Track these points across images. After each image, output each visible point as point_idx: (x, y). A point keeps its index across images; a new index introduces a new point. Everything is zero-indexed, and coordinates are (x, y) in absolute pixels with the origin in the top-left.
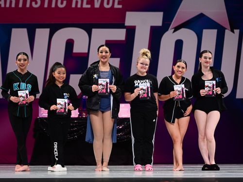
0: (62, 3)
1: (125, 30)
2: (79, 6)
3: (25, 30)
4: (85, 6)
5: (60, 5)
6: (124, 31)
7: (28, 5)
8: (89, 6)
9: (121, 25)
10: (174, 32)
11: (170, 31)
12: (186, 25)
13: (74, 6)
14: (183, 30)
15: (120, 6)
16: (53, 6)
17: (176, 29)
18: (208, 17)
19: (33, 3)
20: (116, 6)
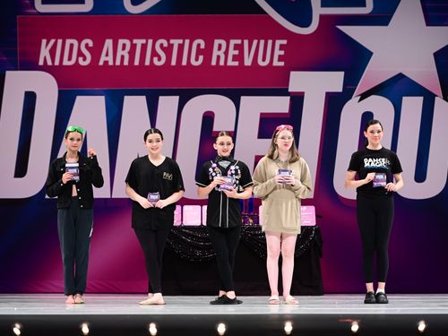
0: (197, 59)
1: (289, 98)
2: (222, 63)
3: (143, 98)
4: (231, 63)
5: (193, 62)
6: (287, 99)
7: (147, 63)
8: (236, 64)
9: (283, 92)
10: (360, 101)
11: (355, 99)
12: (377, 90)
13: (214, 63)
14: (373, 97)
15: (282, 64)
16: (184, 63)
17: (364, 96)
18: (413, 81)
19: (155, 59)
20: (276, 63)
